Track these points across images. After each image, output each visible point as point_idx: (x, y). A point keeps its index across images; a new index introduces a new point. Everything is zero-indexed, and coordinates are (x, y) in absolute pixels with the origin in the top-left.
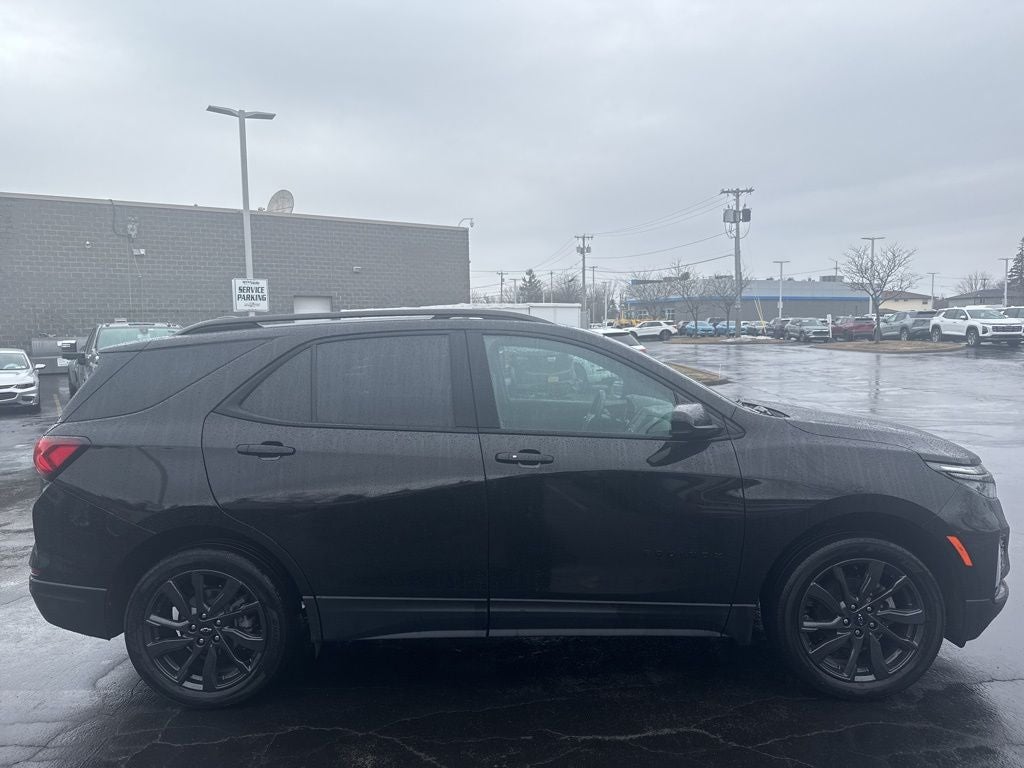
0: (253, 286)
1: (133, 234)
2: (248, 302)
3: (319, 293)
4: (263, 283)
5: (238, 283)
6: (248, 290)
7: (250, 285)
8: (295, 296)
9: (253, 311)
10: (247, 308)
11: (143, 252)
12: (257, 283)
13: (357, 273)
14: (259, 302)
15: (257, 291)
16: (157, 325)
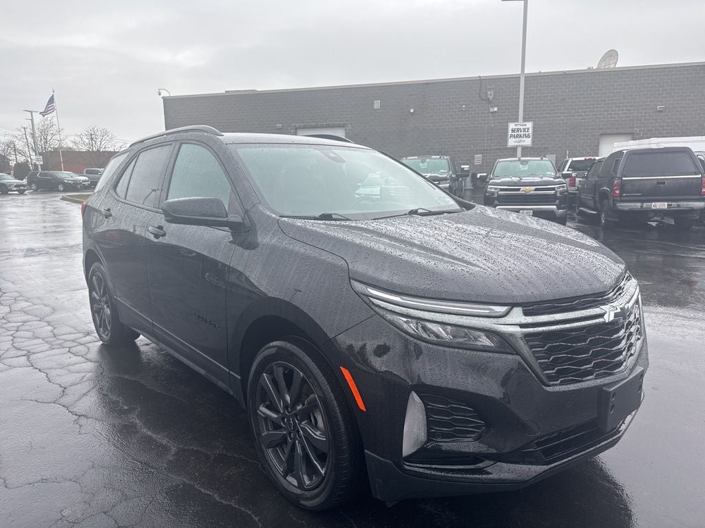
0: (522, 127)
1: (490, 97)
2: (517, 139)
3: (622, 131)
4: (529, 125)
5: (512, 126)
6: (518, 131)
7: (519, 127)
8: (601, 135)
9: (520, 146)
10: (516, 144)
11: (496, 109)
12: (525, 125)
13: (660, 111)
14: (525, 139)
15: (524, 131)
16: (433, 157)
